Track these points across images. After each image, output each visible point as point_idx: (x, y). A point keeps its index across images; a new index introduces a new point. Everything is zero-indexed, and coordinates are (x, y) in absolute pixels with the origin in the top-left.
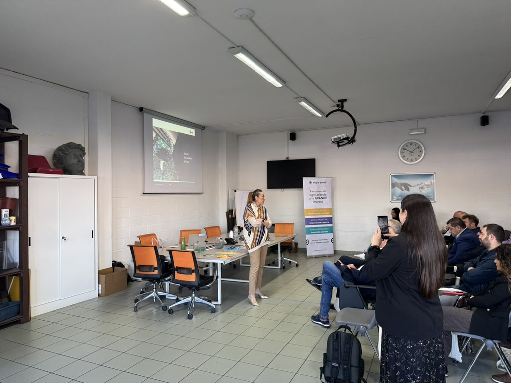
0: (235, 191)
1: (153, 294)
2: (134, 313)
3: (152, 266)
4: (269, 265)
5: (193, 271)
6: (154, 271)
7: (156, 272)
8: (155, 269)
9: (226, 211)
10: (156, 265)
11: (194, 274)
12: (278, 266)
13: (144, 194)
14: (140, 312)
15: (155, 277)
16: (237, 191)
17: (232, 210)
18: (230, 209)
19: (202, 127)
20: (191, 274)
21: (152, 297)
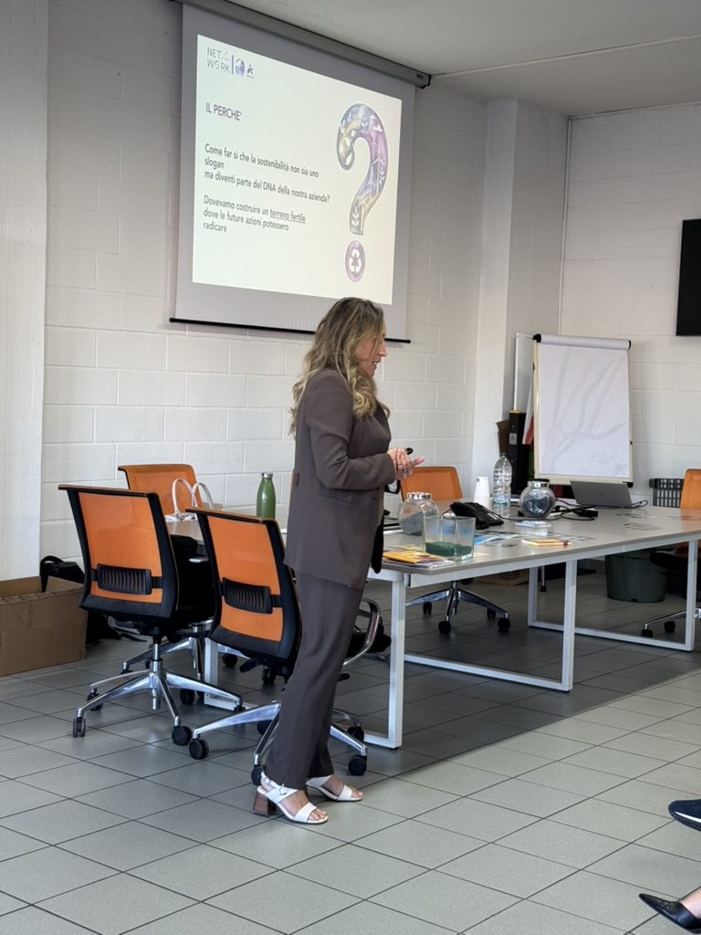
0: (538, 338)
1: (150, 681)
2: (71, 740)
3: (142, 571)
4: (647, 634)
5: (274, 602)
6: (149, 592)
7: (157, 596)
8: (155, 583)
9: (500, 420)
10: (157, 571)
11: (278, 613)
12: (682, 640)
13: (172, 320)
14: (92, 740)
15: (152, 613)
16: (544, 338)
17: (522, 417)
18: (515, 410)
19: (420, 75)
20: (270, 612)
21: (146, 692)
